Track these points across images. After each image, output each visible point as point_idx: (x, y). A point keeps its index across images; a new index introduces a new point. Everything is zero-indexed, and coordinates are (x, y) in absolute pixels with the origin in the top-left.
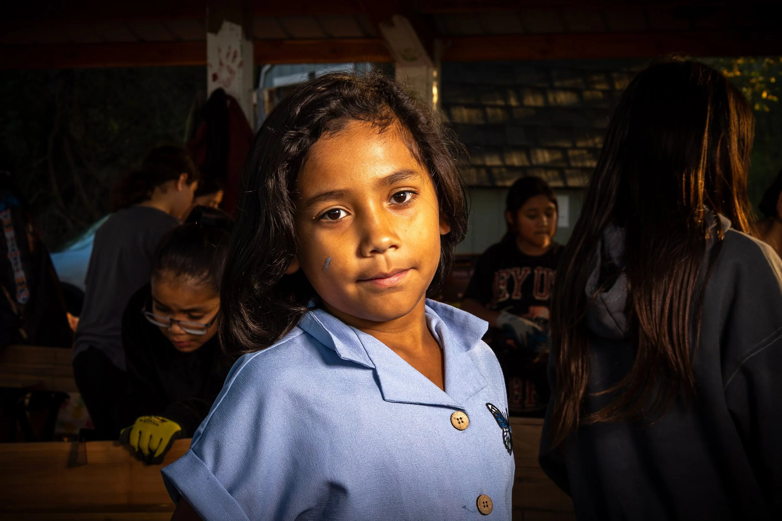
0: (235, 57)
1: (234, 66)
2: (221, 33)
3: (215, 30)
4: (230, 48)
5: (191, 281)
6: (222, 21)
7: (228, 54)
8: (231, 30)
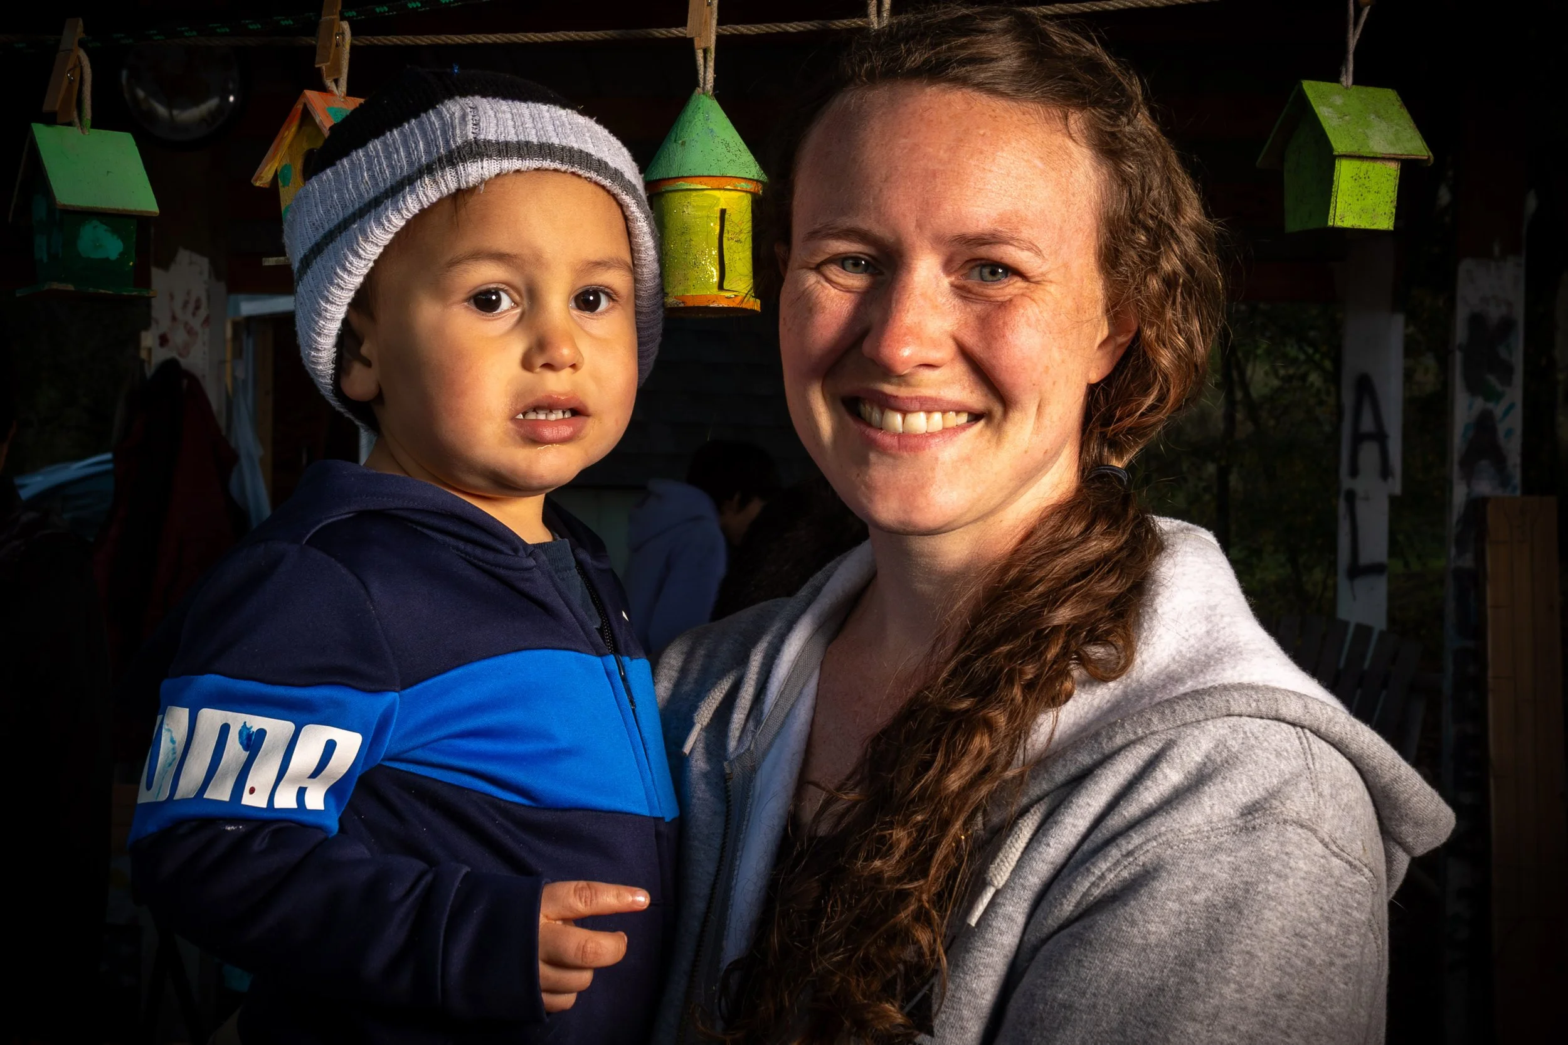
0: (197, 308)
1: (196, 323)
2: (173, 267)
3: (165, 262)
4: (188, 293)
6: (177, 250)
7: (187, 303)
8: (190, 264)
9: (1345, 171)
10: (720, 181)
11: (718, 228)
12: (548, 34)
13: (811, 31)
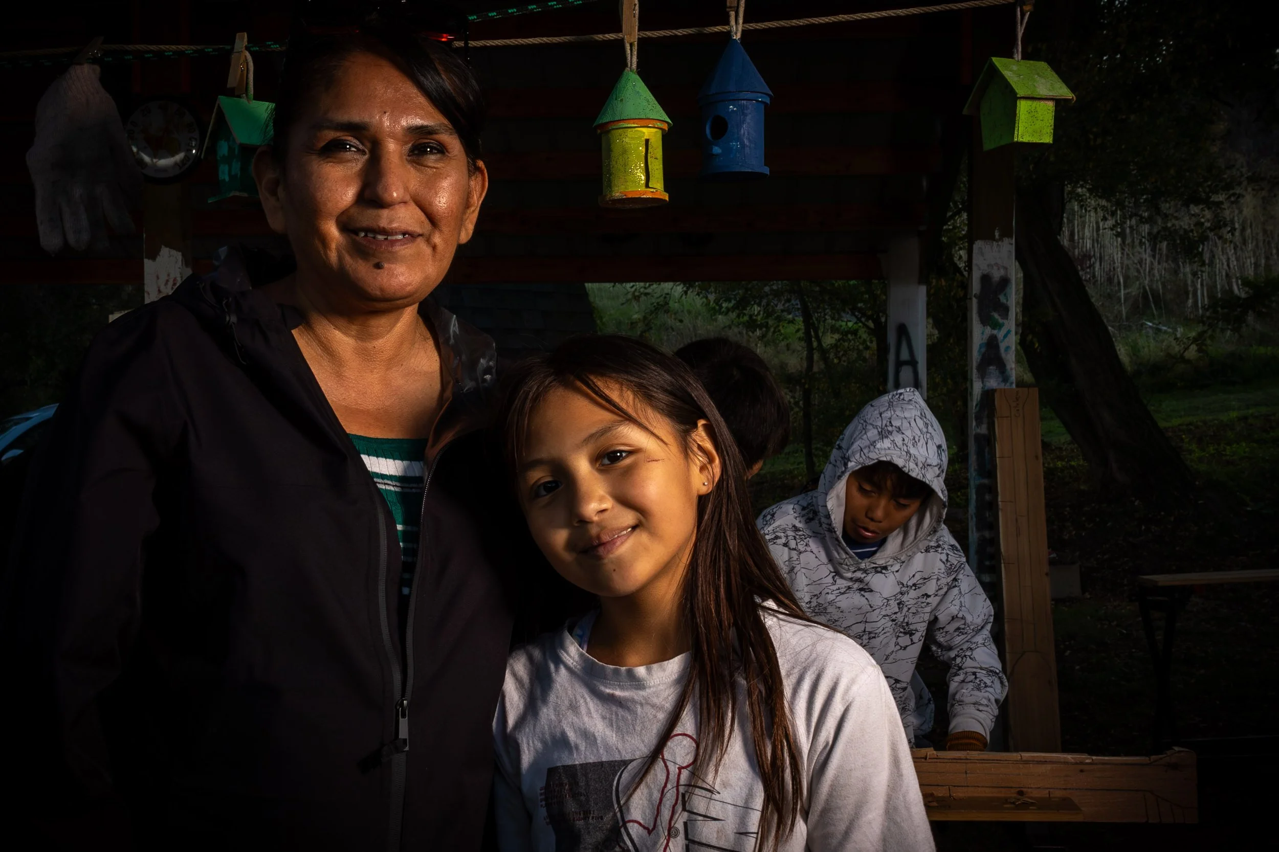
2: (158, 259)
3: (152, 255)
4: (169, 275)
6: (161, 247)
7: (167, 281)
8: (170, 256)
9: (1023, 107)
10: (645, 122)
11: (644, 150)
12: (530, 39)
13: (690, 35)
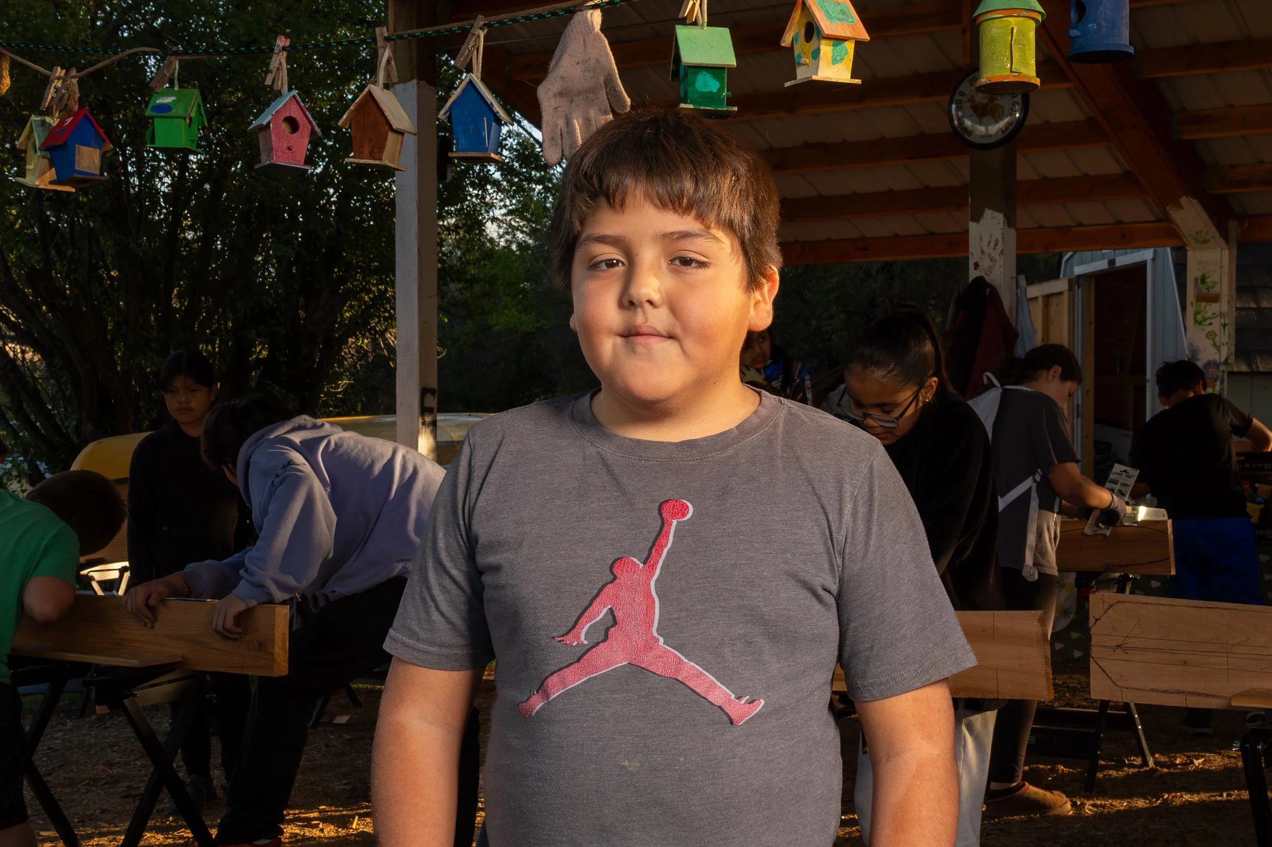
0: (996, 245)
1: (996, 254)
2: (982, 221)
3: (977, 218)
4: (991, 236)
5: (878, 373)
6: (984, 210)
7: (990, 242)
8: (992, 218)
10: (1009, 12)
11: (1010, 38)
